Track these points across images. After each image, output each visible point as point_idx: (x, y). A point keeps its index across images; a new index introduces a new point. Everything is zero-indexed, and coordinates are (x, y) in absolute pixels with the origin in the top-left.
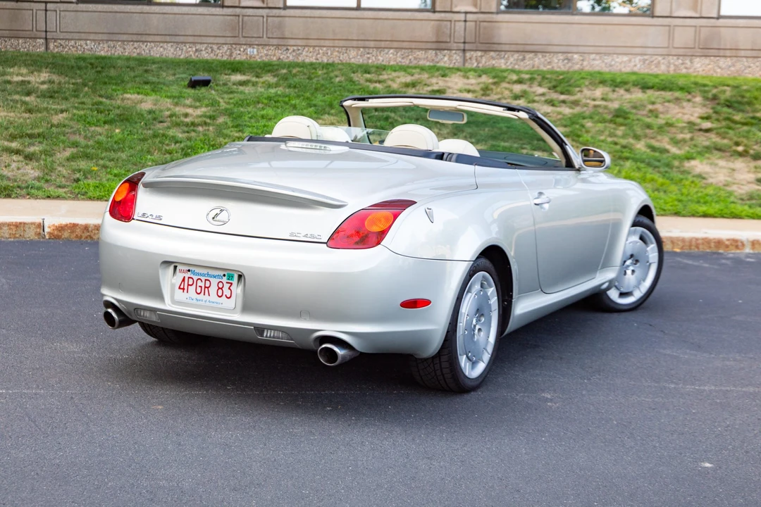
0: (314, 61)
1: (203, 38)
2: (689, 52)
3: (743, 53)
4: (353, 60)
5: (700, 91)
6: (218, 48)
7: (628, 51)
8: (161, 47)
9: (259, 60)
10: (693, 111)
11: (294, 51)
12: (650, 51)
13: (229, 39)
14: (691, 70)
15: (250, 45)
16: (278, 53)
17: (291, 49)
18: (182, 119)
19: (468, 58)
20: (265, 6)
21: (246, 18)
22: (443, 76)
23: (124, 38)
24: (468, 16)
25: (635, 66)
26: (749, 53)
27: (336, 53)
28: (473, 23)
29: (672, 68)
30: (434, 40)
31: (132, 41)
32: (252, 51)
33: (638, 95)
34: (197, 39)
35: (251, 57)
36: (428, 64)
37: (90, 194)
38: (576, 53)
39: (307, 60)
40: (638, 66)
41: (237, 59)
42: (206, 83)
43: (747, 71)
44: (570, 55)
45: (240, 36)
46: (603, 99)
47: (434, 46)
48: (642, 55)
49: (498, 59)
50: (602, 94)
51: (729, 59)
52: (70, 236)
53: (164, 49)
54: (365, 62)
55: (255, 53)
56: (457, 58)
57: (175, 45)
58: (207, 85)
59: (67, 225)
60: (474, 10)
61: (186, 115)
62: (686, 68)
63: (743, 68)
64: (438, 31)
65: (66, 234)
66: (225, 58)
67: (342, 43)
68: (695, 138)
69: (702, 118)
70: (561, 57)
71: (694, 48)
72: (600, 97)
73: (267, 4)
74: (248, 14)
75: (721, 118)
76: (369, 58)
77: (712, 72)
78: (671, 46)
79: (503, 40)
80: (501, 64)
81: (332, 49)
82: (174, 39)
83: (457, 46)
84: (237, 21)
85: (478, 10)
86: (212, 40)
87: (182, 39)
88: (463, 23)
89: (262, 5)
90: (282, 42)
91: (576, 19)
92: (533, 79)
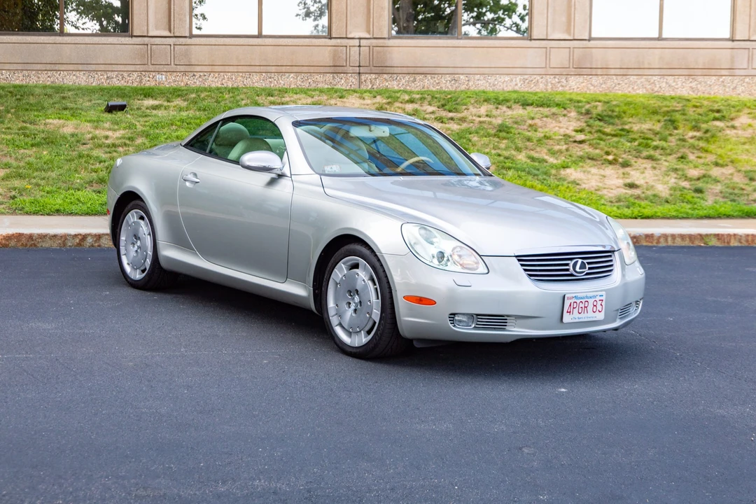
0: (220, 86)
1: (113, 66)
2: (564, 71)
3: (612, 72)
4: (256, 84)
5: (574, 106)
6: (128, 76)
7: (509, 71)
8: (74, 75)
9: (167, 86)
10: (568, 124)
11: (200, 76)
12: (529, 71)
13: (138, 66)
14: (567, 88)
15: (159, 72)
16: (185, 79)
17: (198, 75)
18: (104, 140)
19: (363, 80)
20: (172, 35)
21: (154, 46)
22: (340, 98)
23: (39, 67)
24: (362, 41)
26: (618, 72)
27: (240, 78)
28: (368, 48)
29: (550, 86)
30: (331, 64)
31: (46, 70)
32: (161, 78)
33: (519, 111)
34: (108, 67)
35: (159, 83)
36: (326, 86)
37: (27, 209)
38: (462, 74)
39: (213, 85)
40: (519, 85)
41: (147, 85)
42: (122, 108)
43: (617, 88)
44: (456, 76)
45: (149, 63)
46: (487, 116)
47: (332, 69)
48: (522, 75)
49: (390, 81)
50: (487, 111)
51: (600, 77)
52: (16, 244)
53: (77, 77)
54: (268, 86)
55: (164, 79)
56: (353, 80)
57: (87, 74)
58: (123, 110)
59: (13, 235)
60: (368, 36)
61: (107, 137)
62: (562, 86)
63: (613, 86)
64: (335, 56)
65: (13, 243)
66: (135, 85)
67: (245, 69)
68: (571, 148)
69: (577, 131)
71: (569, 68)
72: (485, 114)
73: (174, 33)
74: (156, 43)
75: (593, 131)
76: (271, 82)
77: (585, 89)
78: (548, 66)
79: (394, 63)
80: (394, 85)
81: (236, 74)
82: (85, 67)
83: (353, 70)
84: (145, 50)
85: (371, 36)
86: (122, 68)
87: (93, 67)
88: (358, 48)
89: (168, 34)
90: (189, 68)
91: (461, 42)
92: (423, 99)
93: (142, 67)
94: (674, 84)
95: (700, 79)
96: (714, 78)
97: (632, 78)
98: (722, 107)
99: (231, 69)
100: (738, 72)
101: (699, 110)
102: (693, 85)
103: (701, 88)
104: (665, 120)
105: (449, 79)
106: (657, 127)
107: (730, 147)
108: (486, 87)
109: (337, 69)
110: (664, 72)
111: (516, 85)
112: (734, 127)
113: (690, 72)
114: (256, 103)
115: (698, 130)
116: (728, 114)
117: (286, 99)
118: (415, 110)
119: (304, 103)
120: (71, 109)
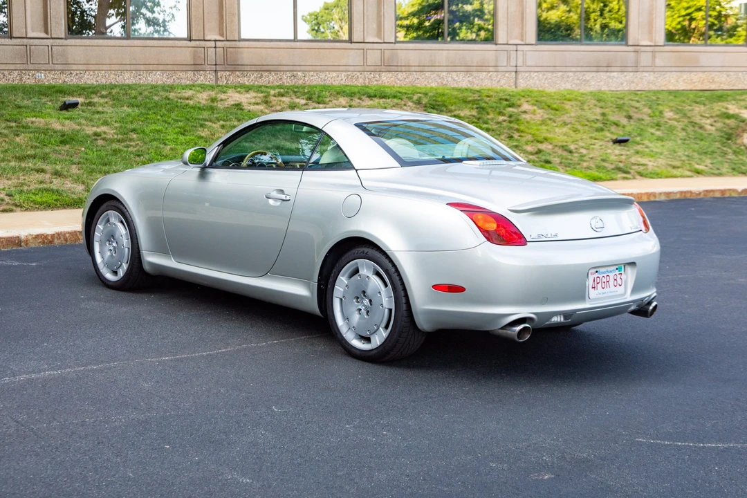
0: (95, 83)
2: (378, 69)
3: (413, 69)
4: (127, 81)
5: (406, 98)
6: (9, 74)
7: (336, 68)
9: (46, 83)
11: (77, 74)
12: (351, 69)
13: (19, 65)
15: (38, 70)
16: (63, 77)
17: (74, 73)
19: (219, 77)
20: (49, 36)
21: (33, 47)
24: (217, 43)
25: (342, 80)
26: (417, 69)
27: (112, 76)
28: (222, 49)
29: (367, 81)
30: (192, 63)
32: (40, 76)
35: (39, 81)
36: (188, 83)
38: (300, 71)
39: (89, 82)
40: (344, 80)
41: (27, 83)
43: (416, 82)
44: (295, 73)
45: (29, 63)
47: (192, 68)
48: (345, 71)
49: (242, 77)
51: (404, 73)
54: (138, 82)
55: (43, 77)
56: (211, 76)
60: (222, 39)
62: (376, 81)
63: (414, 80)
64: (195, 56)
66: (16, 82)
67: (117, 67)
70: (289, 74)
71: (381, 66)
73: (51, 35)
74: (34, 44)
76: (140, 79)
77: (393, 83)
78: (365, 64)
79: (245, 62)
80: (245, 81)
81: (109, 72)
83: (210, 68)
84: (25, 50)
85: (224, 39)
86: (3, 67)
88: (214, 49)
89: (45, 36)
90: (66, 67)
91: (298, 44)
92: (287, 92)
93: (22, 67)
94: (457, 78)
95: (475, 74)
96: (484, 73)
97: (427, 74)
98: (508, 97)
99: (105, 67)
100: (500, 69)
101: (493, 99)
102: (470, 79)
103: (477, 82)
104: (477, 108)
105: (289, 75)
106: (474, 113)
107: (535, 128)
108: (318, 81)
110: (450, 69)
112: (525, 112)
113: (468, 69)
114: (169, 99)
115: (503, 115)
116: (514, 102)
117: (186, 95)
118: (294, 103)
119: (203, 98)
120: (25, 107)
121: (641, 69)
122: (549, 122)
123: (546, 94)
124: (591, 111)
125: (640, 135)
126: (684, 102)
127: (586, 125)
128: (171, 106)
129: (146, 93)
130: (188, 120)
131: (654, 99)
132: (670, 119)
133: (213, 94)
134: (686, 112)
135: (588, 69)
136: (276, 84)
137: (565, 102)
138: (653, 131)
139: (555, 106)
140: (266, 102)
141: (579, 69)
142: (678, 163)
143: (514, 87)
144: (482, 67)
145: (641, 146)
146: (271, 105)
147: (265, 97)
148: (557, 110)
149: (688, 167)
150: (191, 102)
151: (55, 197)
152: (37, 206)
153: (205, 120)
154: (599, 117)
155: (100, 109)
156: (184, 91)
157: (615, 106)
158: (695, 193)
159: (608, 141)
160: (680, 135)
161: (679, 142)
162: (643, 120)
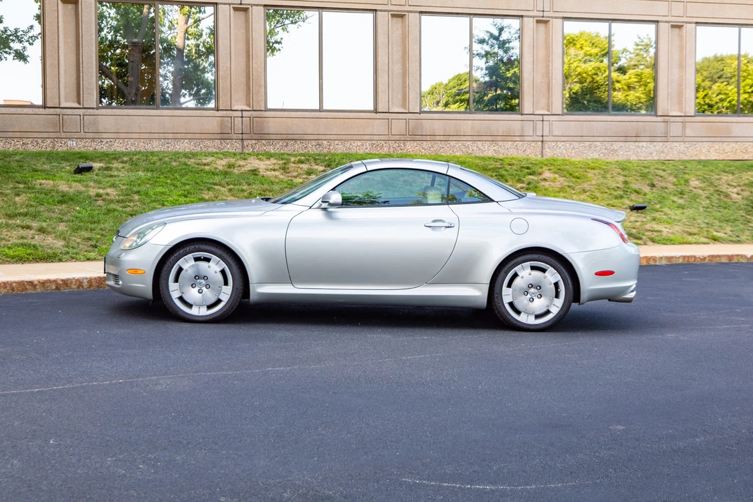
0: (124, 150)
1: (28, 133)
2: (402, 138)
3: (438, 138)
4: (156, 149)
6: (42, 142)
7: (360, 137)
9: (78, 150)
11: (107, 142)
12: (376, 138)
13: (51, 134)
15: (70, 139)
16: (94, 144)
17: (105, 141)
19: (245, 145)
20: (81, 107)
21: (66, 116)
24: (244, 112)
26: (442, 138)
27: (141, 144)
28: (248, 119)
29: (392, 150)
30: (219, 132)
32: (72, 144)
34: (23, 134)
35: (71, 148)
38: (325, 140)
39: (119, 150)
41: (59, 150)
42: (89, 169)
44: (320, 141)
45: (61, 131)
47: (219, 136)
48: (370, 140)
49: (268, 146)
51: (429, 142)
54: (166, 150)
55: (75, 145)
56: (238, 145)
57: (4, 140)
58: (89, 171)
60: (248, 109)
62: (401, 149)
64: (222, 125)
66: (49, 149)
67: (146, 136)
70: (314, 143)
71: (406, 135)
73: (83, 105)
74: (67, 113)
78: (390, 134)
79: (271, 131)
80: (271, 150)
81: (138, 140)
83: (237, 137)
84: (58, 119)
85: (251, 109)
86: (36, 135)
87: (10, 134)
88: (241, 119)
89: (77, 106)
90: (97, 135)
91: (323, 114)
92: (308, 160)
93: (55, 135)
94: (482, 148)
95: (501, 143)
96: (510, 143)
97: (452, 143)
98: (530, 166)
99: (134, 136)
100: (526, 138)
101: (514, 167)
102: (496, 148)
103: (502, 151)
104: (496, 176)
109: (223, 136)
110: (475, 138)
111: (367, 148)
112: (545, 180)
113: (493, 138)
114: (186, 165)
115: (523, 182)
116: (536, 170)
117: (205, 161)
118: (311, 169)
119: (221, 164)
120: (41, 171)
121: (671, 139)
122: (568, 189)
123: (570, 163)
124: (613, 179)
125: (660, 202)
126: (712, 171)
127: (606, 192)
128: (186, 170)
129: (167, 159)
130: (197, 183)
131: (681, 169)
132: (695, 188)
133: (233, 160)
134: (713, 181)
135: (615, 139)
136: (301, 152)
137: (588, 170)
138: (675, 199)
139: (576, 174)
140: (284, 169)
141: (607, 139)
142: (695, 230)
143: (540, 156)
144: (507, 137)
145: (660, 213)
146: (288, 171)
147: (285, 163)
148: (578, 178)
149: (705, 233)
150: (207, 168)
151: (29, 251)
152: (9, 260)
153: (215, 184)
154: (620, 185)
155: (116, 173)
156: (204, 158)
157: (639, 174)
158: (699, 258)
159: (626, 208)
160: (703, 203)
161: (701, 209)
162: (666, 188)
